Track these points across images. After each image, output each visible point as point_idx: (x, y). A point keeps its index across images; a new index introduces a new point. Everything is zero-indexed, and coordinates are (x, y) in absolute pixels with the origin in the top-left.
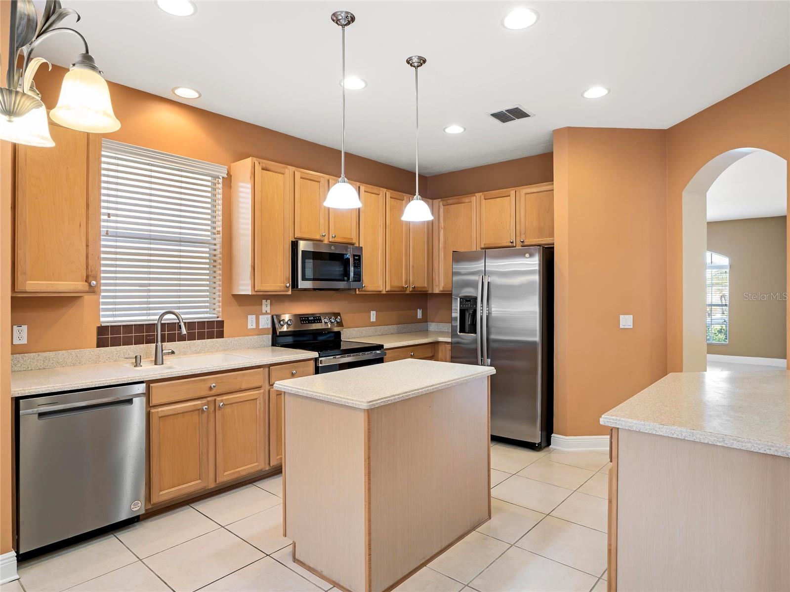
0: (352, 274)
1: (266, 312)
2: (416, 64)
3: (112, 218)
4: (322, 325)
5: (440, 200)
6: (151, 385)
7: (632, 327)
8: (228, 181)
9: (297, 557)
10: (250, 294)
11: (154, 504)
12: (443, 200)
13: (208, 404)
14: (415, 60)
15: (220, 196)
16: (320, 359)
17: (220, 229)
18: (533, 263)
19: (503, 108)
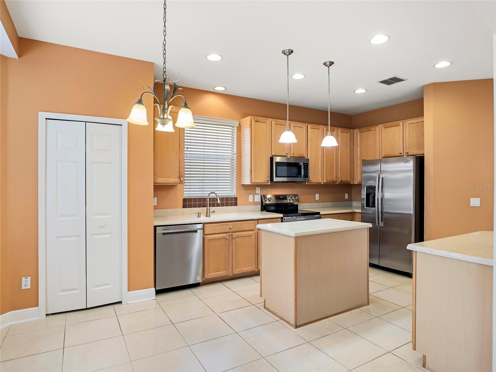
0: (303, 173)
1: (258, 193)
2: (328, 65)
3: (189, 149)
4: (287, 201)
5: (358, 129)
6: (205, 225)
7: (479, 205)
8: (239, 128)
9: (266, 306)
10: (250, 184)
11: (206, 279)
12: (360, 130)
13: (229, 236)
14: (328, 63)
15: (235, 136)
16: (284, 218)
17: (235, 152)
18: (410, 165)
19: (387, 78)
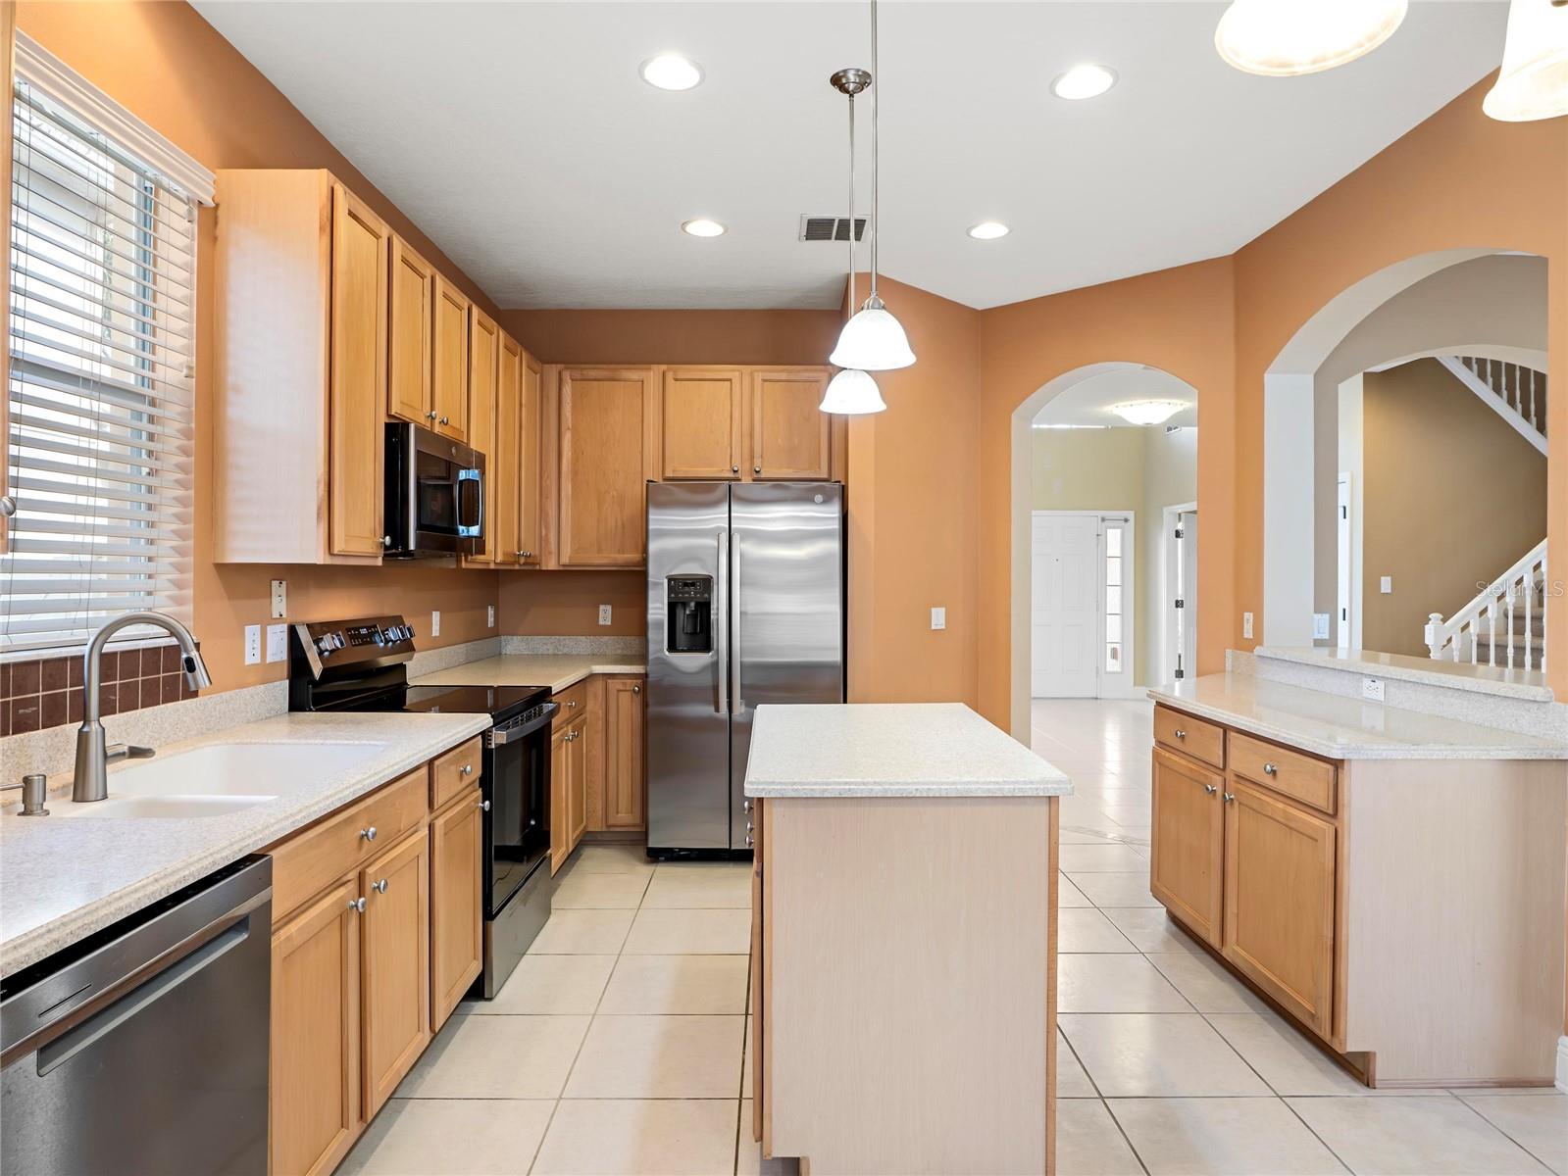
1: (281, 615)
5: (566, 366)
10: (319, 562)
12: (572, 369)
18: (831, 516)
